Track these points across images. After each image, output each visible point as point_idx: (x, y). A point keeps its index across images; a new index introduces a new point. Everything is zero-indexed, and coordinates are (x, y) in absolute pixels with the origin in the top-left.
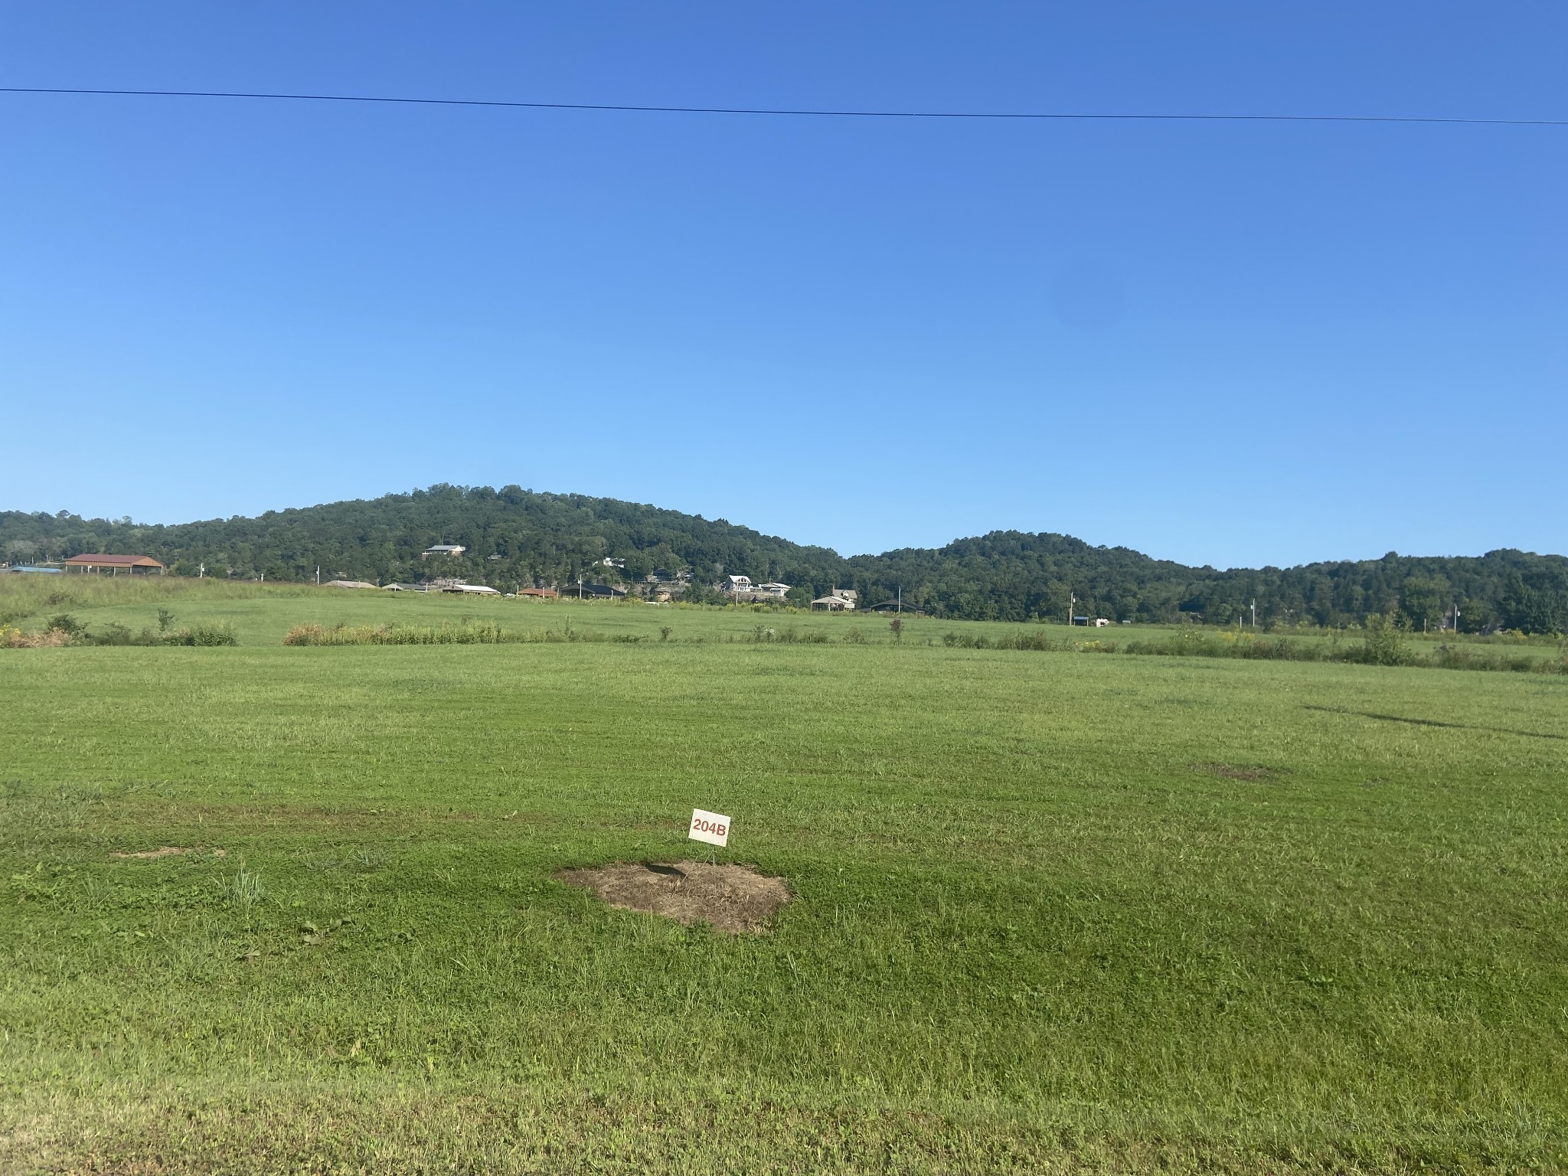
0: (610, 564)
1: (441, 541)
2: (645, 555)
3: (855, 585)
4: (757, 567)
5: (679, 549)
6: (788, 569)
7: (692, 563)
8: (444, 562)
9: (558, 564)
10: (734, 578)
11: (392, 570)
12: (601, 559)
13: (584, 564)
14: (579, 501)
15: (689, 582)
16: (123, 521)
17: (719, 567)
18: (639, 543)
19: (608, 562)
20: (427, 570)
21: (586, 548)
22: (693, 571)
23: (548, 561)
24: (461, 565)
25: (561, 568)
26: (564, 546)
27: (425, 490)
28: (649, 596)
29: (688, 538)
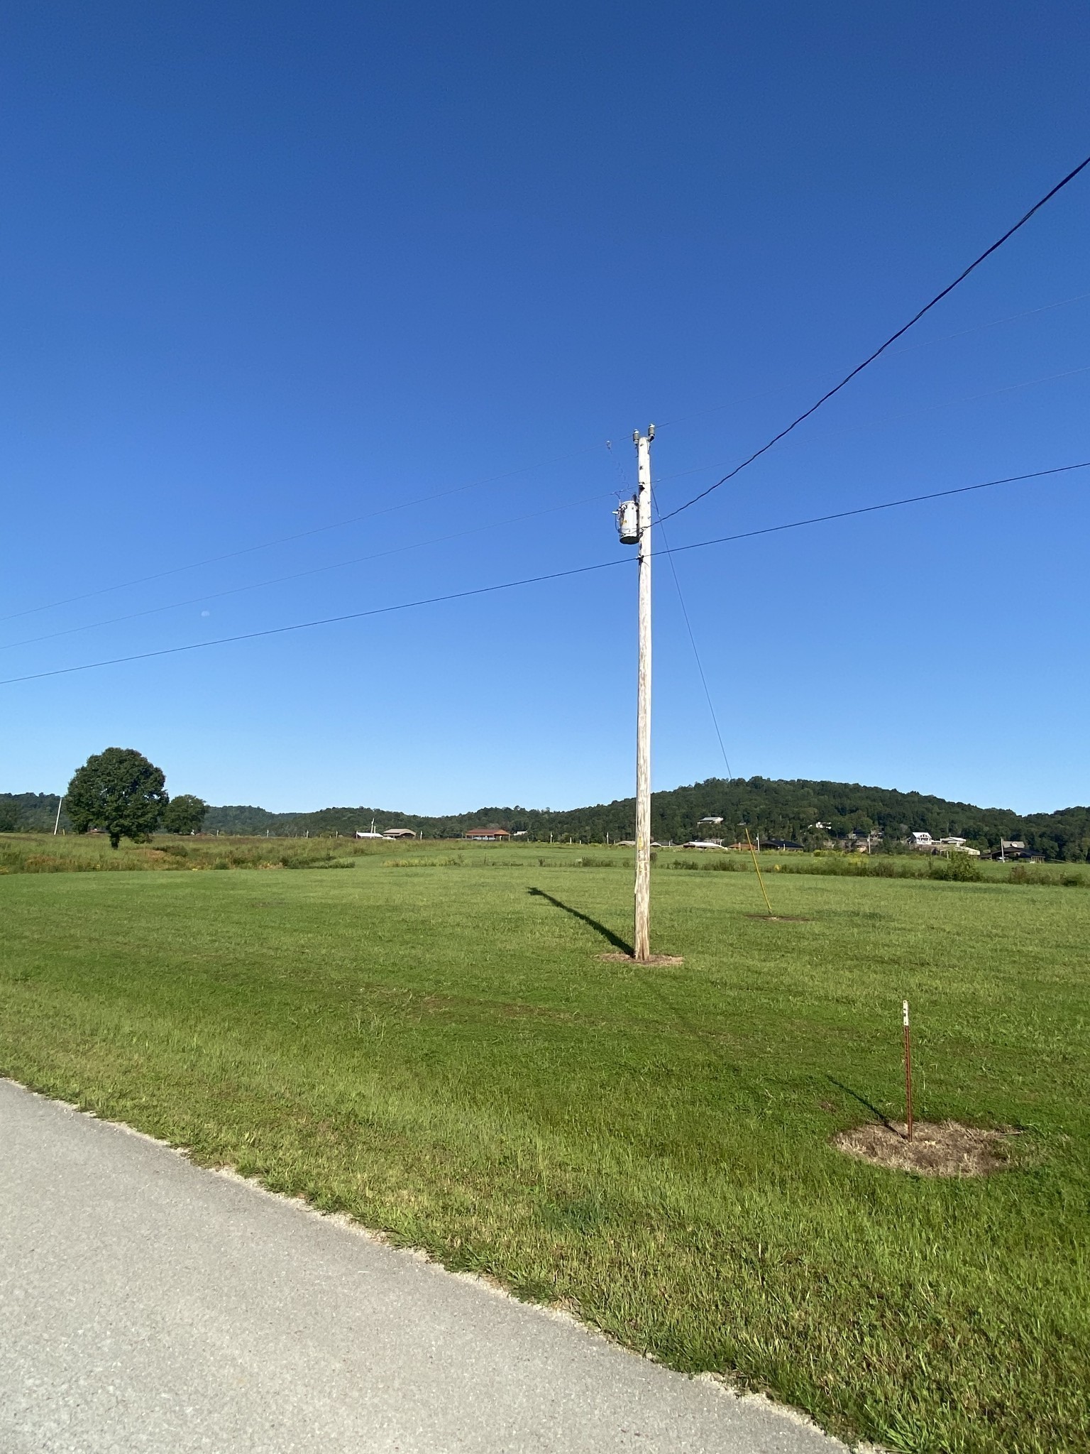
0: (821, 826)
1: (709, 814)
2: (845, 820)
3: (1023, 837)
4: (937, 826)
5: (873, 815)
6: (965, 826)
7: (884, 825)
8: (710, 828)
9: (784, 827)
10: (917, 835)
11: (679, 834)
12: (814, 823)
13: (801, 827)
14: (803, 784)
15: (881, 838)
16: (545, 810)
17: (904, 827)
18: (842, 811)
19: (819, 825)
20: (699, 834)
21: (802, 816)
22: (883, 829)
23: (777, 826)
24: (719, 830)
25: (786, 830)
26: (787, 815)
27: (702, 782)
28: (850, 849)
29: (879, 806)
